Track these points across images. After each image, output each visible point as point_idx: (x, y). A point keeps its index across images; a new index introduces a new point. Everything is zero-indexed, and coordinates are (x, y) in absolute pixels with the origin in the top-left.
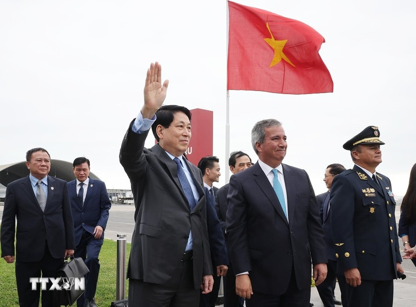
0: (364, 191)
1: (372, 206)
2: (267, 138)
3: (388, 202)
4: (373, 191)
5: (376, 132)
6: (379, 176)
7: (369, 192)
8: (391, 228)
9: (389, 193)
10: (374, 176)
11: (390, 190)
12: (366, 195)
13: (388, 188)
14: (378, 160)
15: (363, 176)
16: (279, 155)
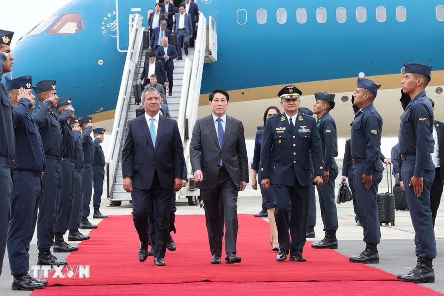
0: (277, 129)
1: (280, 139)
2: (146, 99)
3: (294, 137)
4: (284, 129)
5: (291, 91)
6: (301, 119)
7: (281, 130)
8: (295, 154)
9: (300, 131)
10: (291, 119)
11: (306, 128)
12: (278, 132)
13: (304, 127)
14: (290, 109)
15: (283, 119)
16: (152, 109)
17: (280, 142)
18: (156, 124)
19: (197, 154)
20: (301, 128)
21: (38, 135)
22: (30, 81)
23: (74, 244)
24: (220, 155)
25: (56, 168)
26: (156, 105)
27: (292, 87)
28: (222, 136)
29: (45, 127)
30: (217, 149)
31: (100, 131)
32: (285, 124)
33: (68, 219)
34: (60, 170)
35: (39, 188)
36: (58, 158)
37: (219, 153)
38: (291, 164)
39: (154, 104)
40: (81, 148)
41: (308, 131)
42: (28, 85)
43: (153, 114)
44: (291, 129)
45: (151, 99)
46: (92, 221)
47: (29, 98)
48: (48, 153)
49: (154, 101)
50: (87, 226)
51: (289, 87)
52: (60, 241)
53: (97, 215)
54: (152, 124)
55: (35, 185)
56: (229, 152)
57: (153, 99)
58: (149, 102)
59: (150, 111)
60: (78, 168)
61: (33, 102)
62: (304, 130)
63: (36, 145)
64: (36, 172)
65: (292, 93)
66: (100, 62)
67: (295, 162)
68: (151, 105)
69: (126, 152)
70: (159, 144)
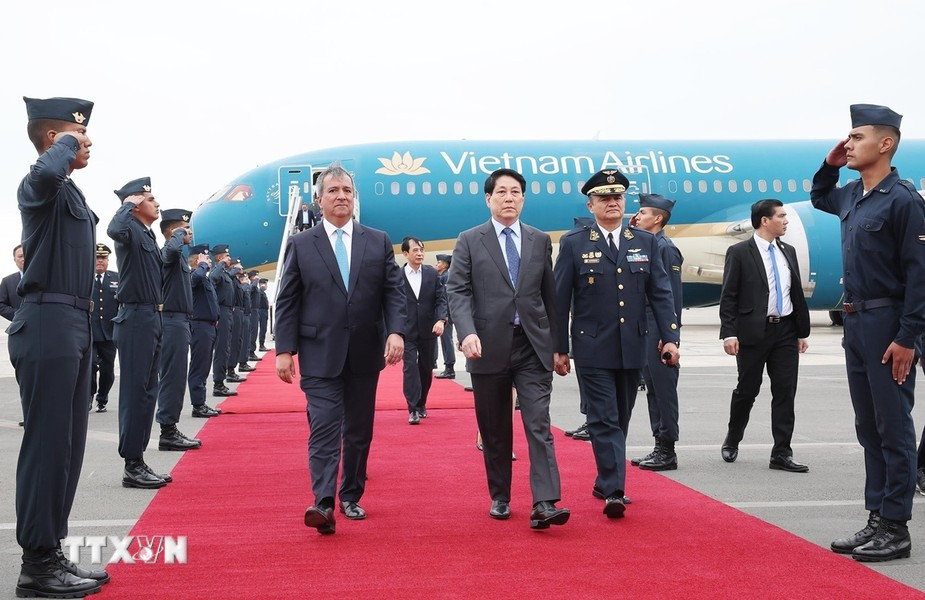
1: (591, 275)
2: (325, 190)
3: (619, 270)
4: (599, 255)
5: (611, 179)
6: (628, 235)
7: (592, 257)
8: (622, 303)
9: (630, 258)
10: (610, 236)
11: (640, 253)
12: (586, 261)
13: (637, 251)
14: (610, 215)
15: (595, 236)
16: (338, 211)
17: (591, 280)
18: (348, 242)
19: (464, 301)
20: (632, 254)
21: (214, 292)
22: (207, 248)
23: (243, 375)
24: (514, 301)
25: (228, 316)
26: (346, 202)
27: (613, 172)
28: (516, 264)
29: (220, 283)
30: (506, 290)
31: (264, 281)
32: (600, 245)
33: (238, 356)
34: (232, 318)
35: (214, 334)
36: (230, 308)
37: (511, 299)
38: (615, 325)
39: (341, 200)
40: (249, 297)
41: (644, 258)
42: (206, 252)
43: (340, 221)
44: (612, 256)
45: (334, 190)
46: (259, 354)
47: (207, 262)
48: (222, 304)
49: (342, 195)
50: (254, 358)
51: (608, 173)
52: (232, 373)
53: (262, 348)
54: (340, 242)
55: (211, 332)
56: (530, 295)
57: (341, 191)
58: (332, 196)
59: (334, 215)
60: (246, 313)
61: (210, 265)
62: (637, 257)
63: (212, 300)
64: (212, 322)
65: (614, 184)
66: (266, 224)
67: (622, 320)
68: (337, 202)
69: (285, 300)
70: (357, 283)
